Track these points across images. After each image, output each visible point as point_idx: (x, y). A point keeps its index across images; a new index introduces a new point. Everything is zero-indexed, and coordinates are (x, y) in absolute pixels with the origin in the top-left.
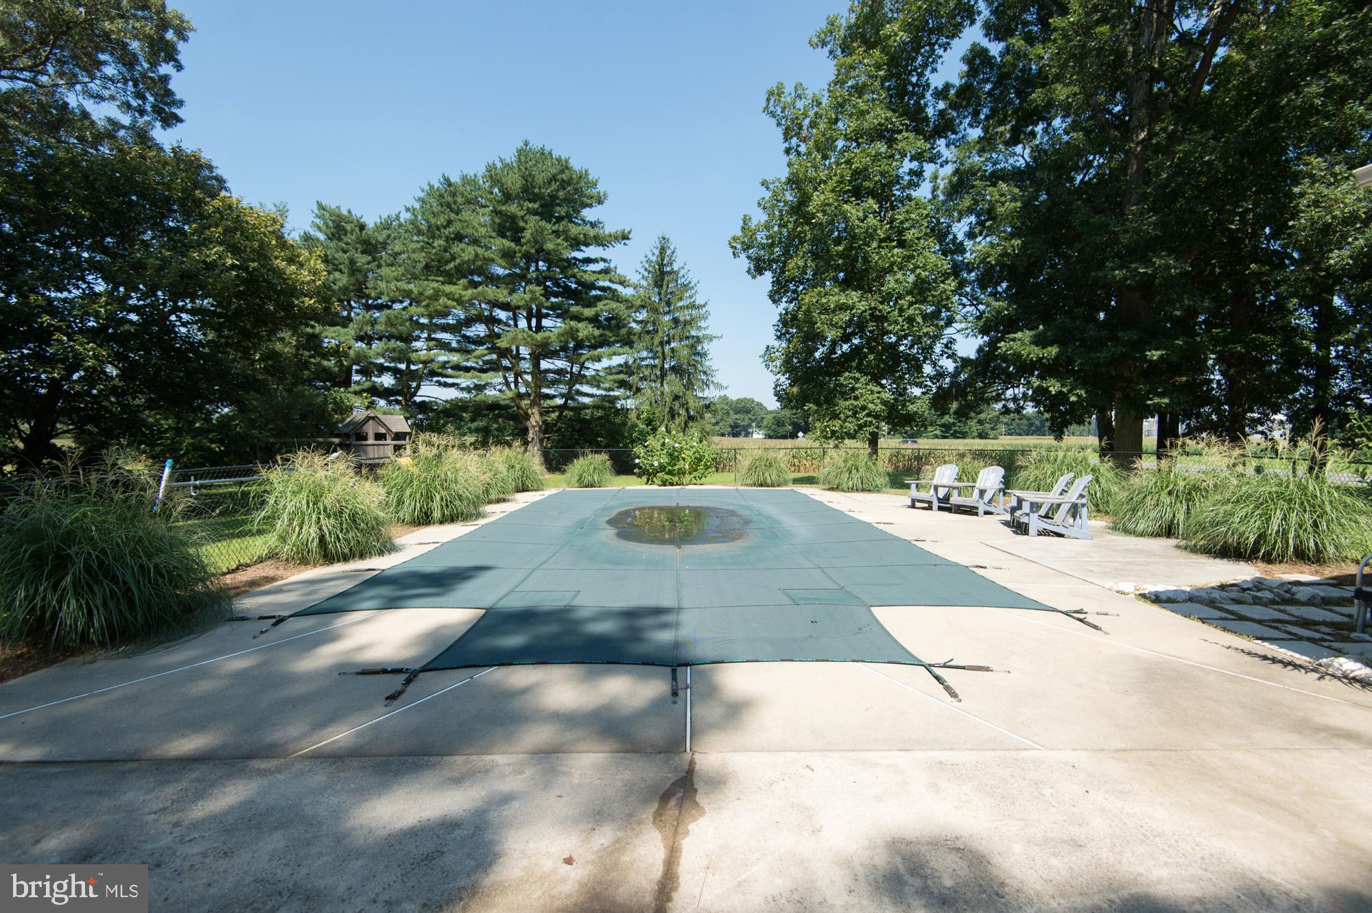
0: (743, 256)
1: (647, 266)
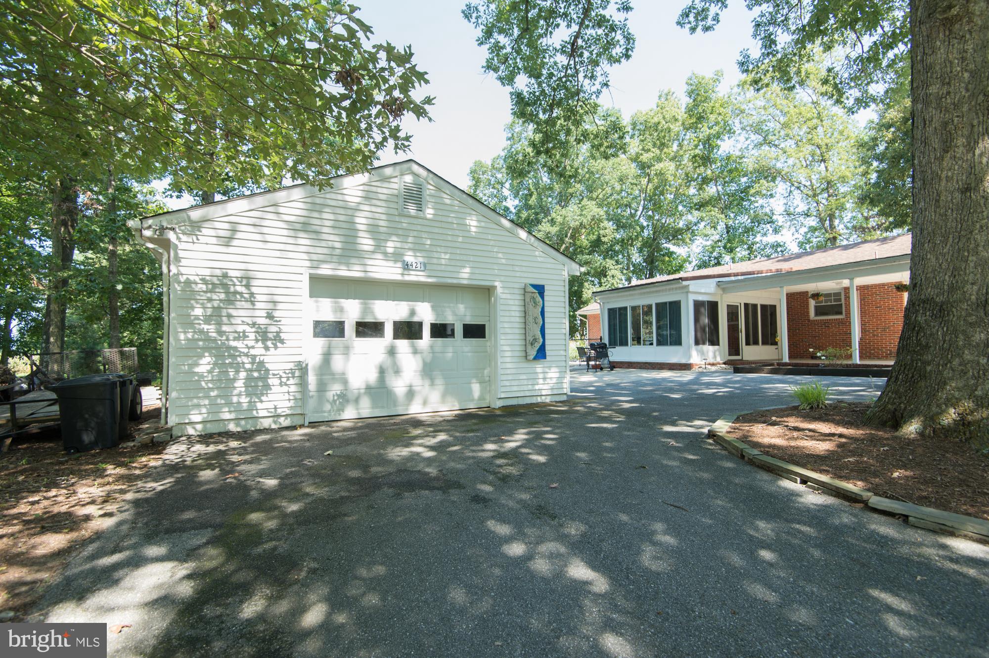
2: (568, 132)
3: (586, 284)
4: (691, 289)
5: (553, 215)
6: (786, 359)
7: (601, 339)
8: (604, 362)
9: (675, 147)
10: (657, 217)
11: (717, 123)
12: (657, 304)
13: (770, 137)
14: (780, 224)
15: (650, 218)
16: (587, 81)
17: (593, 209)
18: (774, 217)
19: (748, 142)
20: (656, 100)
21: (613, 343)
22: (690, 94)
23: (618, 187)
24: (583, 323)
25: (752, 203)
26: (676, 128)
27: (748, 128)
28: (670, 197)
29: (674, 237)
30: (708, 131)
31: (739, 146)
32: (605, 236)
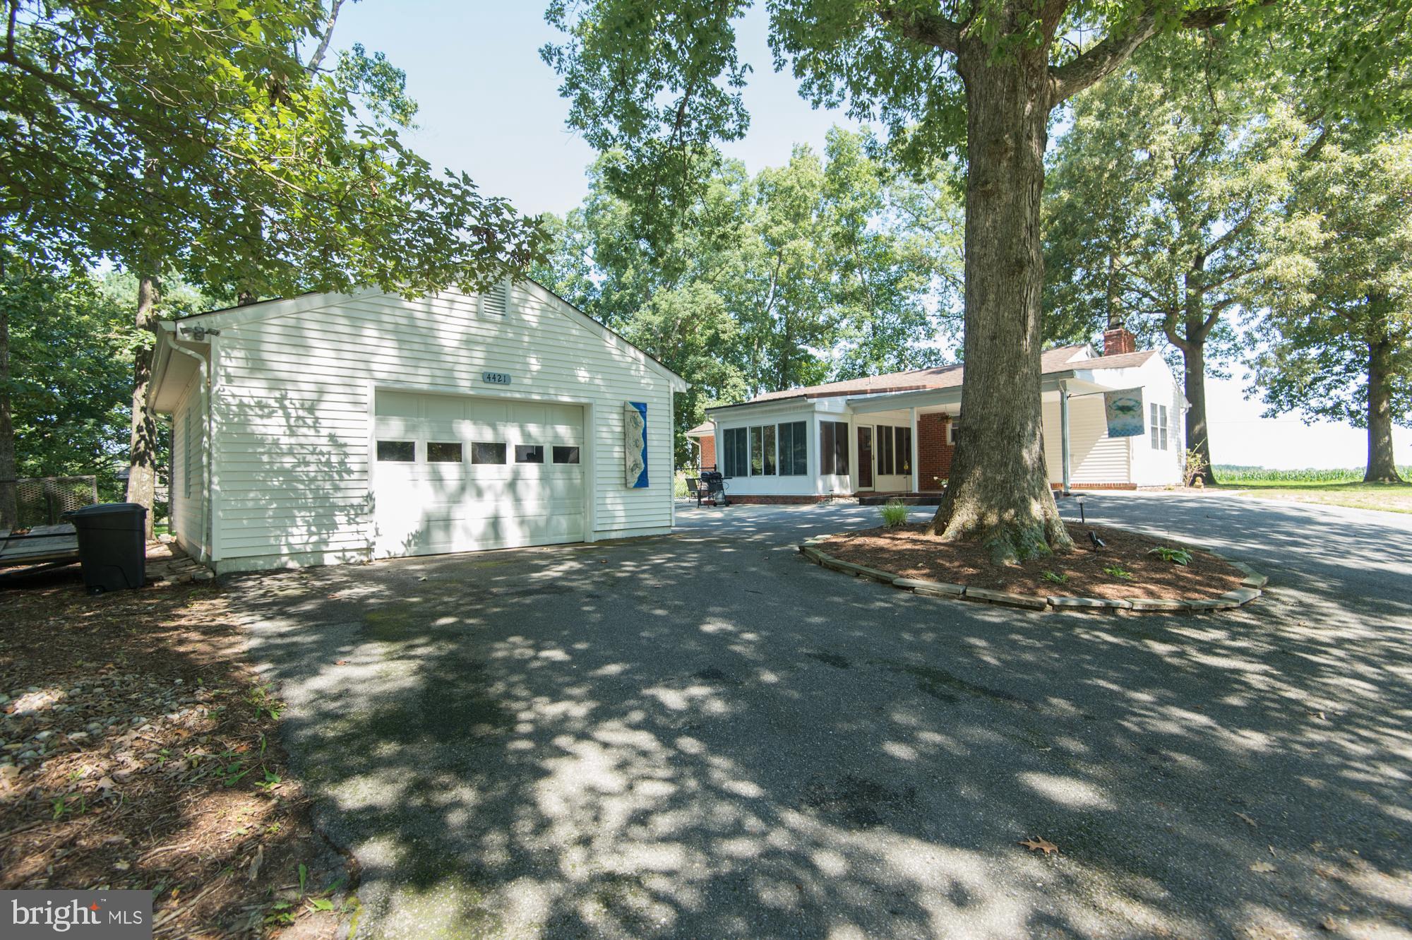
2: (673, 214)
3: (700, 396)
4: (817, 408)
5: (656, 299)
6: (916, 490)
7: (715, 467)
8: (719, 497)
9: (814, 219)
10: (791, 309)
11: (863, 195)
12: (781, 426)
13: (922, 219)
14: (934, 327)
15: (783, 310)
16: (695, 157)
17: (710, 296)
18: (928, 319)
19: (900, 220)
20: (789, 156)
21: (730, 474)
22: (831, 152)
23: (742, 268)
24: (695, 448)
25: (904, 298)
26: (813, 195)
27: (899, 204)
28: (808, 282)
29: (812, 336)
30: (852, 204)
31: (889, 225)
32: (724, 332)
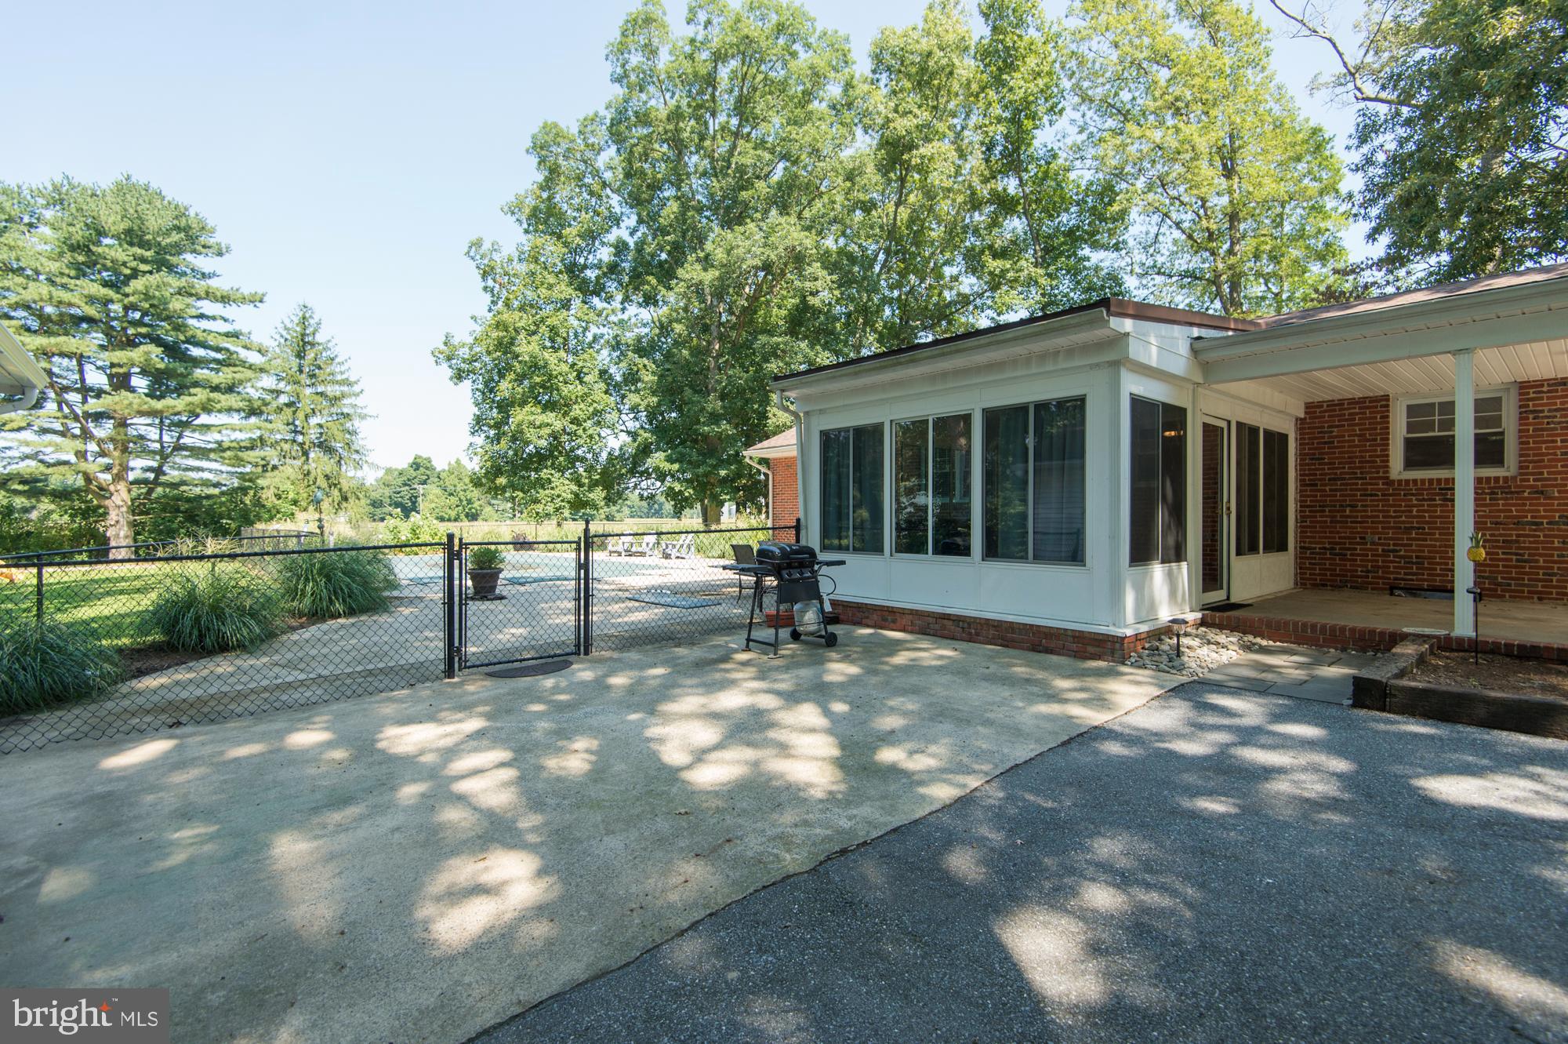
0: (445, 365)
1: (284, 333)
4: (1135, 351)
7: (797, 527)
21: (837, 546)
32: (814, 294)
